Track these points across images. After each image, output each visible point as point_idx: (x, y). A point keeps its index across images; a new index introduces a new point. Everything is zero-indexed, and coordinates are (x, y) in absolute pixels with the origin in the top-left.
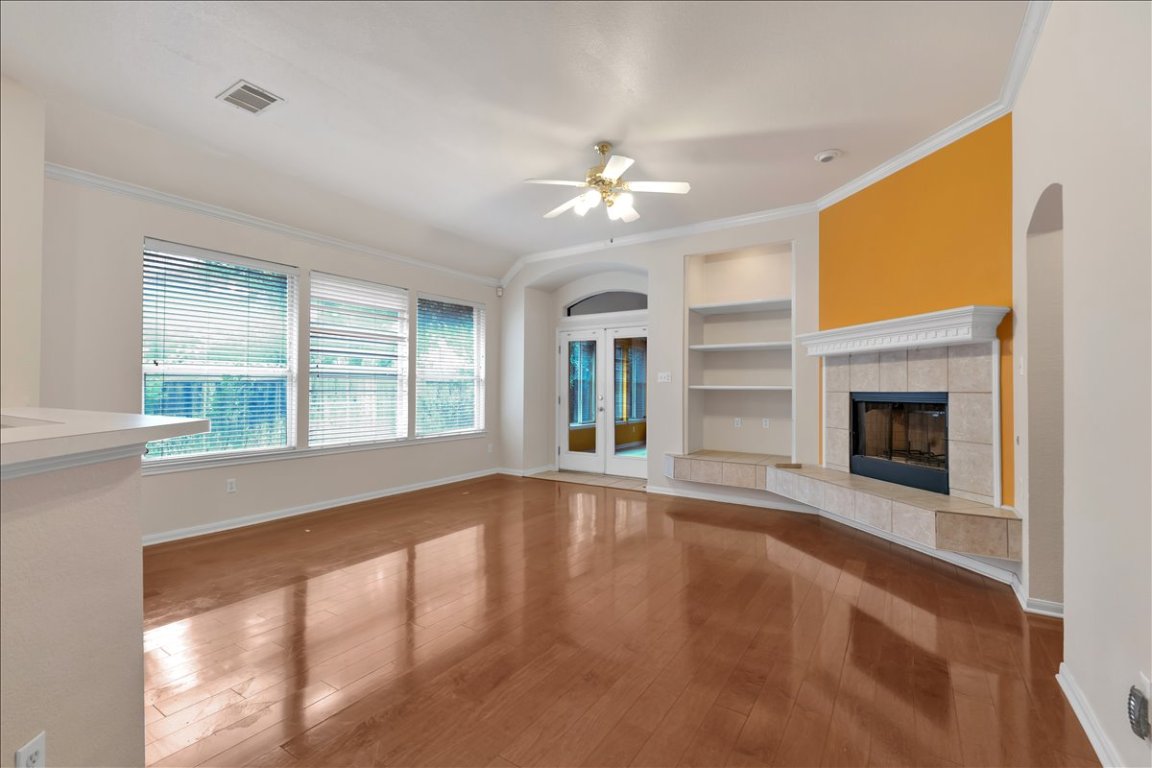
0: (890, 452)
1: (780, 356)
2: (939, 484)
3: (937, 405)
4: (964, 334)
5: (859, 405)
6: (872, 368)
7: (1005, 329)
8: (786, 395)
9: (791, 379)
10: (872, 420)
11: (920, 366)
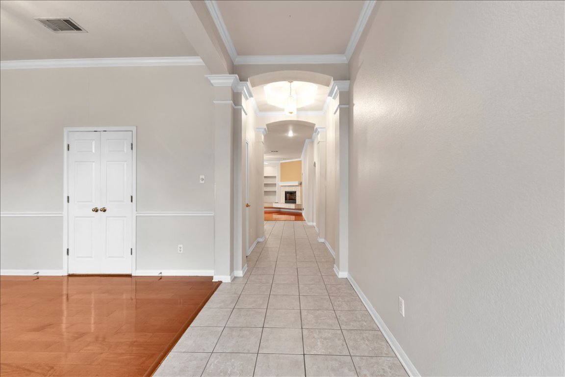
0: (290, 199)
1: (274, 185)
2: (295, 202)
3: (295, 192)
4: (297, 184)
5: (286, 193)
6: (288, 188)
7: (301, 184)
8: (275, 191)
9: (276, 189)
10: (288, 195)
11: (293, 187)
